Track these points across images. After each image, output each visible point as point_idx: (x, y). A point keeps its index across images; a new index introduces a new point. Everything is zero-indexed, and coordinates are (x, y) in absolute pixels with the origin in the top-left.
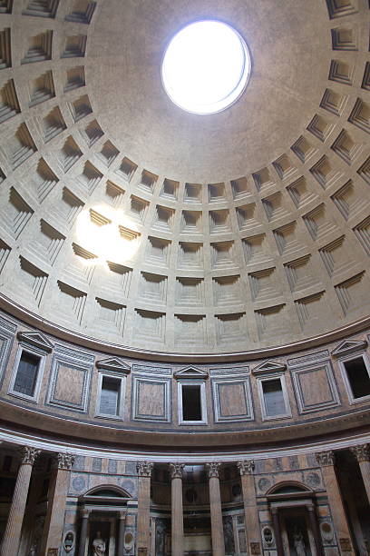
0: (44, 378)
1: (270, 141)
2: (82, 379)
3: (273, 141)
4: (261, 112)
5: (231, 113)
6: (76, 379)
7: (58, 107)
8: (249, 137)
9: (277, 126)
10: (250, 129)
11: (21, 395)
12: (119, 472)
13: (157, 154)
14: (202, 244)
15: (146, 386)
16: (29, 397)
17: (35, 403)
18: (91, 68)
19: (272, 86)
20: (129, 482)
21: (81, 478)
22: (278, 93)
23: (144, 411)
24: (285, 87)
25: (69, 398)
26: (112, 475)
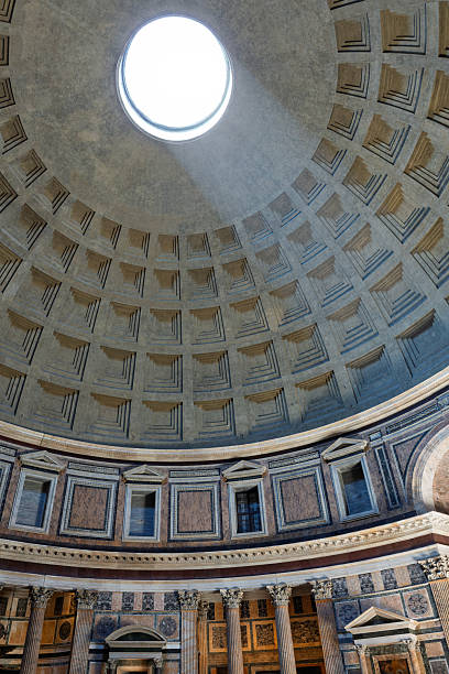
7: (343, 183)
22: (83, 20)
24: (72, 27)
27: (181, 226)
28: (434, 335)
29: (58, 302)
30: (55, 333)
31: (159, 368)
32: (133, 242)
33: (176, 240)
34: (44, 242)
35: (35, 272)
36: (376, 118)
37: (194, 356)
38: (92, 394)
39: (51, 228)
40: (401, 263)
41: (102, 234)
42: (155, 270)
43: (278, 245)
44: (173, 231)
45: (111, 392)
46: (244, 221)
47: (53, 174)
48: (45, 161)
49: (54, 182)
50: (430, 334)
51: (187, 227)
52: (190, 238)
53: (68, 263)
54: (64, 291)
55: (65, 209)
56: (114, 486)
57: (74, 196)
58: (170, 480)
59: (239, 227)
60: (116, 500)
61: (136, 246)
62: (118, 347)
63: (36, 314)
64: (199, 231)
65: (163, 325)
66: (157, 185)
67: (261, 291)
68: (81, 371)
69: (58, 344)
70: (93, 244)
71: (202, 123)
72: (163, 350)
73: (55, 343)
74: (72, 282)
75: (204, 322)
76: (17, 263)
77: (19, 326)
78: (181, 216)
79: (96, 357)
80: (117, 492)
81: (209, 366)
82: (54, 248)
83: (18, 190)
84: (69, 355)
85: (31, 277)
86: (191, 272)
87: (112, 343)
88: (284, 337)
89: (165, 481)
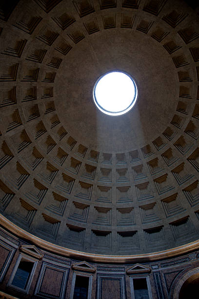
1: (122, 40)
7: (162, 155)
8: (128, 51)
10: (124, 54)
18: (140, 145)
27: (91, 145)
28: (186, 226)
29: (26, 150)
30: (17, 162)
31: (55, 201)
32: (68, 142)
33: (86, 149)
34: (35, 122)
35: (24, 132)
36: (182, 137)
37: (73, 202)
38: (20, 199)
39: (40, 119)
40: (177, 193)
41: (58, 133)
42: (72, 157)
43: (127, 169)
45: (29, 202)
46: (117, 155)
47: (54, 100)
48: (54, 94)
49: (52, 103)
50: (185, 226)
51: (93, 147)
52: (92, 151)
53: (38, 136)
54: (31, 147)
55: (50, 115)
56: (13, 251)
57: (56, 112)
58: (44, 259)
59: (114, 156)
60: (12, 260)
61: (69, 144)
62: (41, 182)
63: (14, 149)
64: (97, 150)
65: (65, 182)
67: (113, 185)
68: (20, 185)
69: (16, 168)
70: (53, 134)
71: (115, 113)
72: (60, 193)
73: (15, 166)
74: (36, 145)
75: (83, 189)
76: (19, 124)
77: (4, 151)
79: (30, 183)
80: (14, 255)
81: (78, 209)
82: (37, 127)
83: (38, 97)
84: (18, 175)
85: (21, 133)
86: (86, 165)
87: (39, 179)
88: (117, 209)
89: (40, 259)
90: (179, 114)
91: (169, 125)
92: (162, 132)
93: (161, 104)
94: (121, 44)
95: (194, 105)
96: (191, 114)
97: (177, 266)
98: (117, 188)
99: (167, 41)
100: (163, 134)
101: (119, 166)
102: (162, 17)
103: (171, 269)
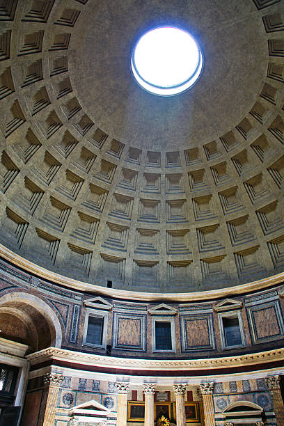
0: (176, 334)
1: (251, 63)
2: (206, 326)
3: (253, 61)
4: (226, 51)
5: (209, 70)
6: (201, 327)
7: (102, 160)
8: (234, 73)
9: (245, 50)
10: (230, 67)
11: (162, 351)
12: (252, 389)
13: (185, 135)
14: (261, 174)
15: (259, 313)
16: (169, 351)
17: (174, 354)
18: (102, 125)
19: (215, 31)
20: (263, 396)
21: (223, 399)
22: (223, 30)
23: (262, 334)
24: (223, 23)
25: (199, 342)
26: (247, 393)
27: (75, 51)
40: (71, 208)
44: (72, 45)
51: (73, 56)
52: (65, 58)
61: (64, 13)
64: (70, 66)
66: (107, 36)
67: (30, 121)
78: (82, 52)
90: (163, 157)
91: (145, 151)
92: (132, 146)
93: (168, 130)
94: (244, 62)
95: (181, 172)
96: (168, 171)
97: (15, 279)
98: (29, 129)
99: (251, 121)
100: (131, 148)
101: (60, 112)
102: (281, 115)
103: (6, 278)
